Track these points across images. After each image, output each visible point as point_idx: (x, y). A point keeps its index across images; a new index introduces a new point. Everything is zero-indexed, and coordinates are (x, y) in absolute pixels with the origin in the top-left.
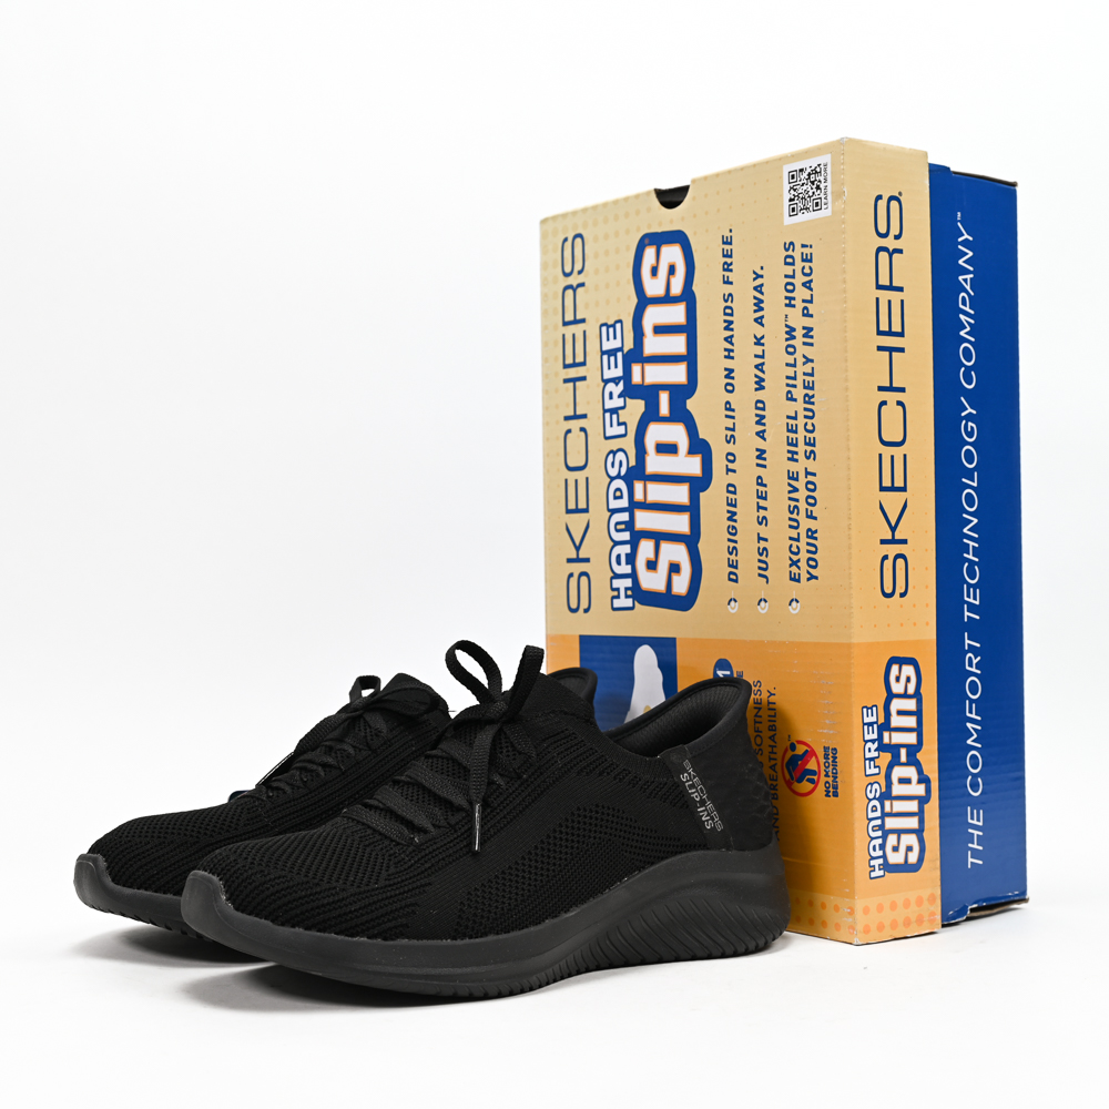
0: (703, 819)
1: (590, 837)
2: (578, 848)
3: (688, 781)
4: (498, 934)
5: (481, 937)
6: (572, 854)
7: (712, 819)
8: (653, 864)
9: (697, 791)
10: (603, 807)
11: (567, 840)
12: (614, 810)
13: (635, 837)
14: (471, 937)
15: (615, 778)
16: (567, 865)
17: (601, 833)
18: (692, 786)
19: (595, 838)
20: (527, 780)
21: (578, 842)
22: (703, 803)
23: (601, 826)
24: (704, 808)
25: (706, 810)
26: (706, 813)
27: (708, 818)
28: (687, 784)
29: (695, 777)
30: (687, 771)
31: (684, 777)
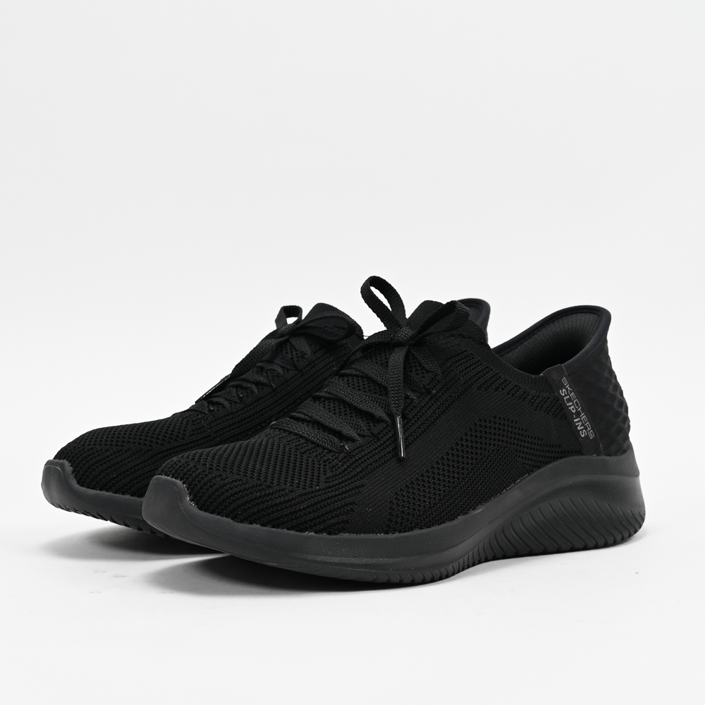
0: (579, 428)
1: (490, 444)
2: (481, 454)
3: (566, 395)
4: (421, 528)
5: (408, 531)
6: (476, 459)
7: (586, 428)
8: (539, 467)
9: (573, 404)
10: (500, 418)
11: (472, 447)
12: (508, 421)
13: (526, 444)
14: (400, 532)
15: (508, 393)
16: (473, 469)
17: (499, 440)
18: (569, 400)
19: (494, 445)
20: (436, 395)
21: (481, 449)
22: (578, 414)
23: (499, 435)
24: (579, 419)
25: (581, 420)
26: (580, 423)
27: (582, 427)
28: (565, 398)
29: (571, 392)
30: (565, 387)
31: (563, 392)
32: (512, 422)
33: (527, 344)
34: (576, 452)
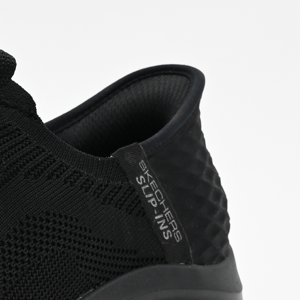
0: (161, 228)
1: (41, 249)
2: (29, 262)
3: (144, 184)
6: (22, 269)
7: (171, 228)
8: (108, 280)
9: (154, 196)
10: (55, 215)
11: (16, 253)
12: (66, 218)
13: (91, 249)
15: (65, 182)
16: (18, 282)
17: (53, 244)
18: (149, 190)
19: (47, 250)
21: (29, 255)
22: (160, 209)
23: (54, 237)
24: (161, 216)
25: (164, 218)
26: (163, 221)
27: (166, 227)
28: (143, 188)
29: (151, 180)
30: (142, 173)
31: (140, 180)
32: (72, 219)
33: (94, 115)
34: (157, 259)
